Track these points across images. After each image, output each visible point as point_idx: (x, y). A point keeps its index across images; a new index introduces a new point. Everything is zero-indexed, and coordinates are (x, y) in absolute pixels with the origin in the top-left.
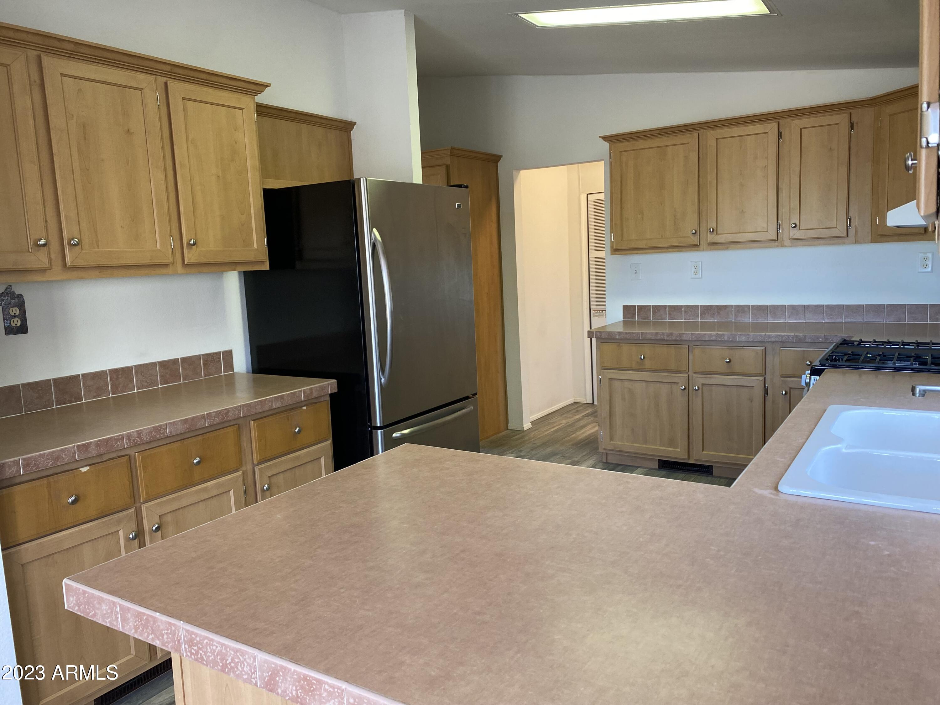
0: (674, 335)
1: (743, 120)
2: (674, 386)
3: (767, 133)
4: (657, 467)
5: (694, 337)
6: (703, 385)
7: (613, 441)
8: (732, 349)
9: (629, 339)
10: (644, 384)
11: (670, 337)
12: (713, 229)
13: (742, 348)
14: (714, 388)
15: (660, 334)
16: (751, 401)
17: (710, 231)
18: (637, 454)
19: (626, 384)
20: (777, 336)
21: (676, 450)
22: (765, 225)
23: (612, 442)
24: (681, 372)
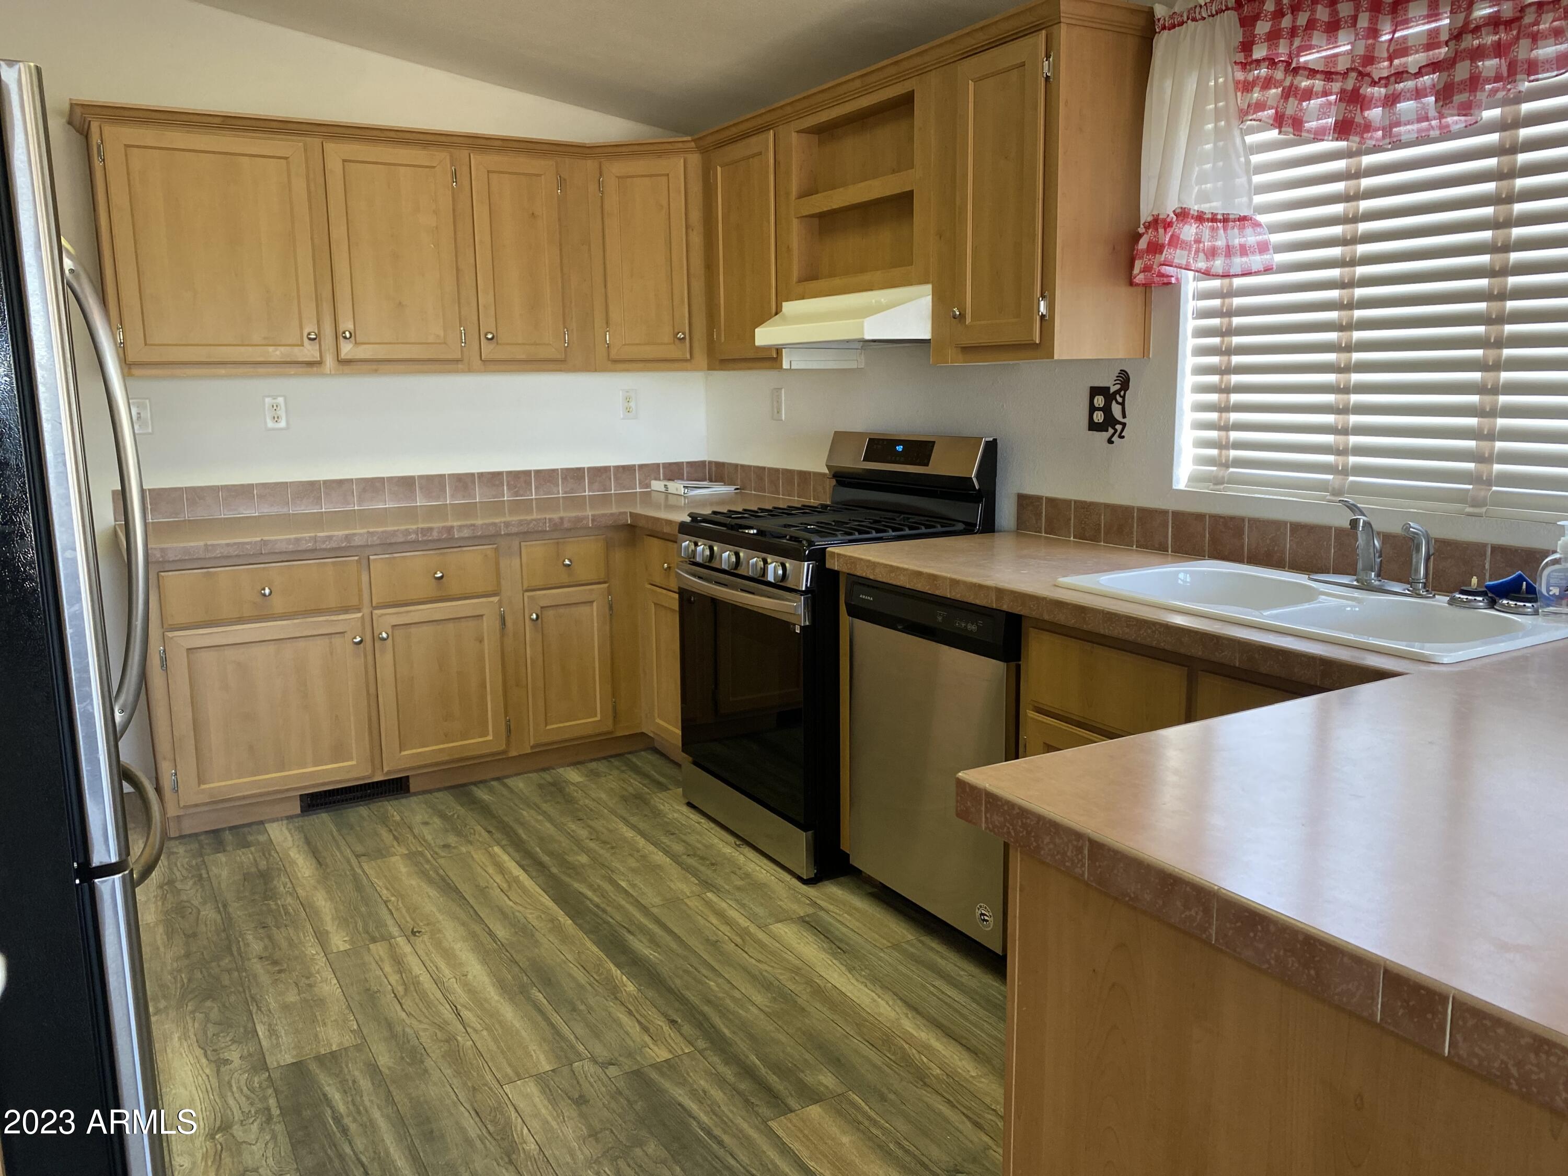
0: (334, 538)
1: (392, 134)
2: (337, 640)
3: (434, 167)
4: (298, 811)
5: (375, 538)
6: (394, 626)
7: (204, 784)
8: (441, 554)
9: (238, 556)
10: (272, 648)
11: (327, 543)
12: (350, 334)
13: (459, 549)
14: (413, 630)
15: (306, 540)
16: (481, 642)
17: (345, 338)
18: (268, 793)
19: (230, 654)
20: (521, 523)
21: (350, 763)
22: (442, 333)
23: (203, 787)
24: (346, 610)
